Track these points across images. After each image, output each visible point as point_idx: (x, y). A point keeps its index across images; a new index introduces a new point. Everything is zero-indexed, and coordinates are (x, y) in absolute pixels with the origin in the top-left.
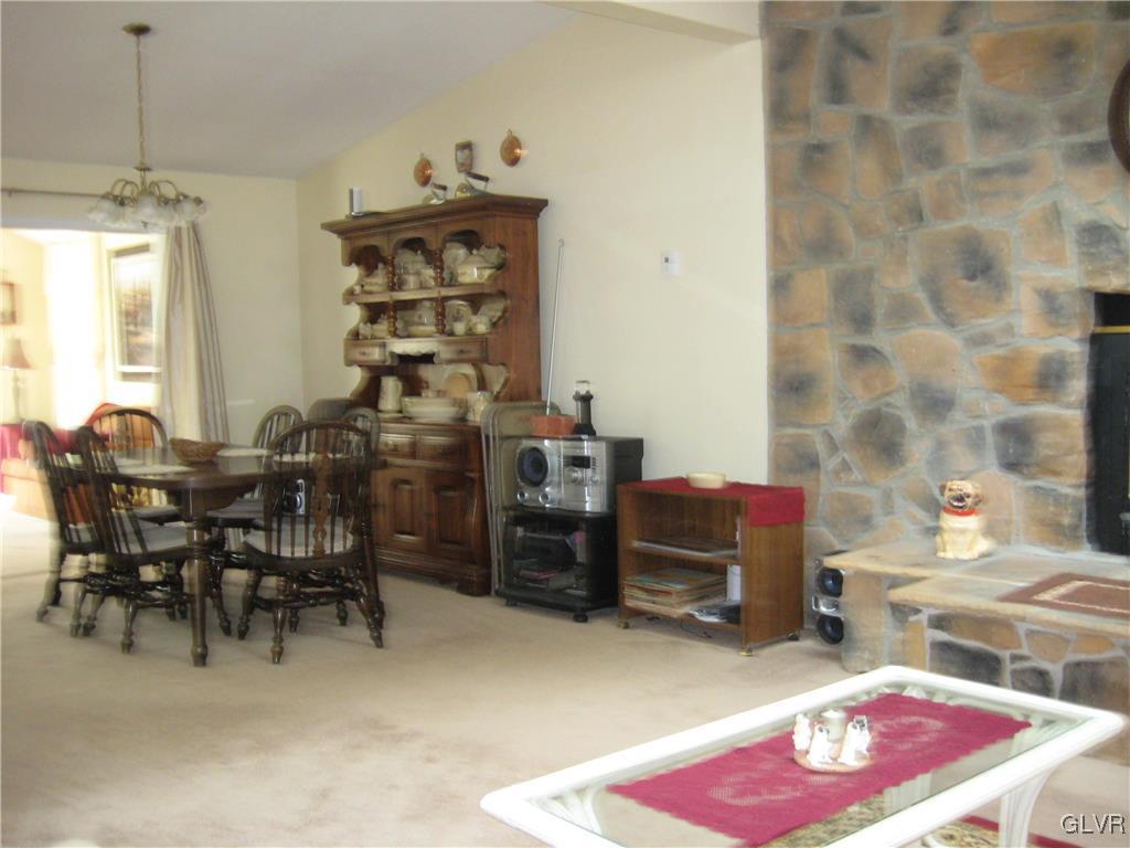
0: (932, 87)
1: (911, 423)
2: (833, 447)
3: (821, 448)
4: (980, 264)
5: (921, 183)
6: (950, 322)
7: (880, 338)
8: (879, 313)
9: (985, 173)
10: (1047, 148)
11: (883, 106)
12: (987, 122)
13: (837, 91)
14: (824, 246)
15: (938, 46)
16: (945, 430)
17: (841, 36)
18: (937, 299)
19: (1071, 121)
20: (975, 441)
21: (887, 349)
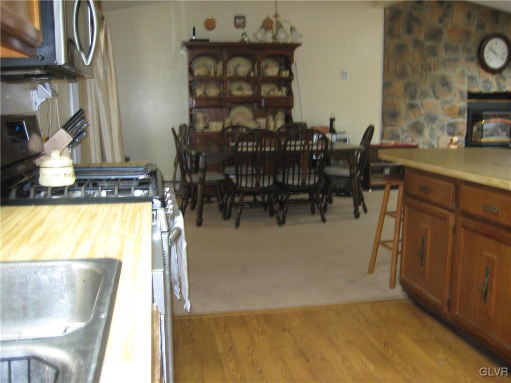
0: (435, 35)
1: (426, 125)
2: (403, 132)
3: (400, 132)
4: (446, 83)
5: (431, 60)
6: (437, 98)
7: (418, 101)
8: (418, 94)
9: (448, 60)
10: (462, 56)
11: (422, 37)
12: (448, 47)
13: (409, 31)
14: (402, 74)
15: (438, 25)
16: (434, 126)
17: (410, 15)
18: (434, 92)
19: (469, 51)
20: (442, 128)
21: (420, 105)
